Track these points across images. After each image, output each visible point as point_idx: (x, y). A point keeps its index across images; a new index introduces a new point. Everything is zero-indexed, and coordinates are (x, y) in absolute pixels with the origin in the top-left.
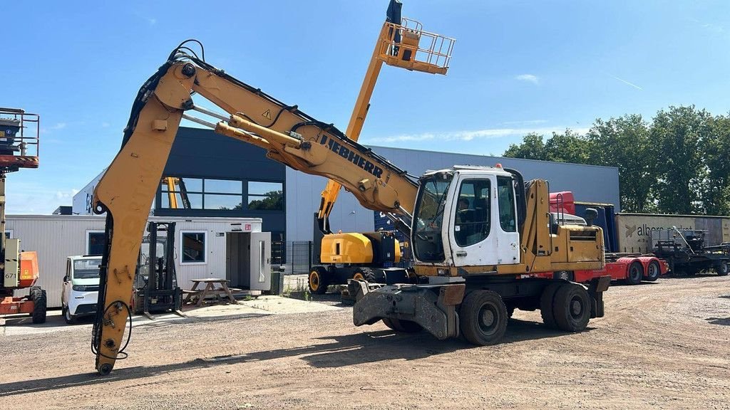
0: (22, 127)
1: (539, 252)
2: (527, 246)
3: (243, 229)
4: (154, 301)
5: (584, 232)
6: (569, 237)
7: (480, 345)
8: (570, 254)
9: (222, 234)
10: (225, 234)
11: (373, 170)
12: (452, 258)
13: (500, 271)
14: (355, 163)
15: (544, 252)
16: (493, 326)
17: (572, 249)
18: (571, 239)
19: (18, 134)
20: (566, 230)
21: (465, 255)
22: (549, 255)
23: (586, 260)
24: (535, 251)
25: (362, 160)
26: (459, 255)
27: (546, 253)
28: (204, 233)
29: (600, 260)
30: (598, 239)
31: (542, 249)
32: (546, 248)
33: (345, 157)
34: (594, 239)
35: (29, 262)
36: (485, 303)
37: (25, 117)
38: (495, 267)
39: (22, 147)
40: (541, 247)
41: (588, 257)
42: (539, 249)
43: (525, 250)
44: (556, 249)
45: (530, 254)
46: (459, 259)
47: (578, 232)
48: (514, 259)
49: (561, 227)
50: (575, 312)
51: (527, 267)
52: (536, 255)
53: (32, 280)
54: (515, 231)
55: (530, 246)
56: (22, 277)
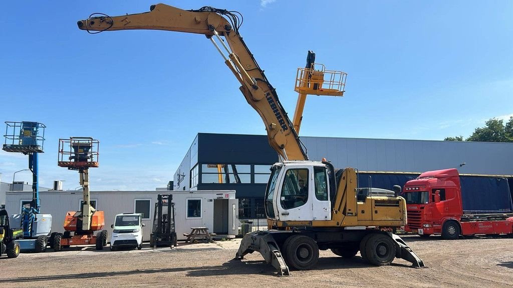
0: (92, 146)
1: (348, 213)
2: (339, 210)
3: (224, 197)
4: (160, 240)
5: (389, 201)
6: (374, 205)
7: (298, 270)
8: (375, 215)
9: (211, 200)
10: (213, 200)
12: (278, 216)
13: (314, 225)
15: (352, 214)
16: (307, 258)
17: (376, 212)
18: (376, 205)
19: (90, 150)
20: (372, 199)
21: (288, 214)
22: (356, 215)
23: (390, 219)
24: (344, 213)
26: (283, 214)
27: (354, 214)
28: (200, 200)
29: (402, 220)
30: (401, 206)
31: (350, 212)
32: (353, 211)
34: (398, 206)
35: (97, 217)
36: (301, 244)
37: (93, 141)
38: (311, 222)
39: (91, 157)
40: (349, 210)
41: (392, 217)
42: (347, 211)
43: (336, 212)
44: (363, 212)
45: (340, 215)
46: (284, 217)
47: (383, 201)
48: (326, 217)
49: (368, 197)
50: (381, 253)
51: (338, 222)
52: (345, 216)
53: (97, 227)
54: (327, 200)
55: (341, 210)
56: (93, 225)
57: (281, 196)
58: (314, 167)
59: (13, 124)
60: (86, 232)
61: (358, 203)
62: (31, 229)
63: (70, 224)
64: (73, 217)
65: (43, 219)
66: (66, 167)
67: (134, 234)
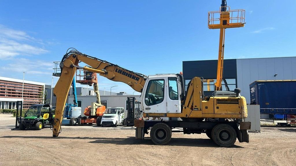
1: (195, 108)
2: (188, 107)
6: (215, 103)
8: (216, 110)
11: (135, 79)
12: (143, 110)
13: (168, 116)
14: (128, 76)
15: (198, 109)
17: (218, 107)
18: (217, 103)
20: (214, 99)
21: (150, 109)
22: (201, 110)
23: (230, 113)
24: (192, 108)
25: (131, 75)
27: (199, 109)
30: (240, 103)
31: (196, 107)
32: (199, 107)
33: (124, 75)
34: (238, 103)
35: (99, 109)
36: (159, 128)
40: (196, 106)
41: (232, 112)
42: (194, 107)
43: (185, 108)
44: (206, 108)
45: (188, 110)
46: (147, 110)
47: (224, 100)
48: (177, 111)
49: (211, 97)
50: (224, 138)
51: (187, 115)
52: (192, 110)
53: (99, 114)
54: (178, 99)
55: (189, 106)
56: (97, 113)
57: (146, 97)
58: (168, 78)
59: (56, 63)
60: (93, 117)
61: (203, 101)
62: (70, 114)
63: (86, 112)
64: (88, 109)
65: (75, 109)
66: (80, 83)
67: (112, 118)
